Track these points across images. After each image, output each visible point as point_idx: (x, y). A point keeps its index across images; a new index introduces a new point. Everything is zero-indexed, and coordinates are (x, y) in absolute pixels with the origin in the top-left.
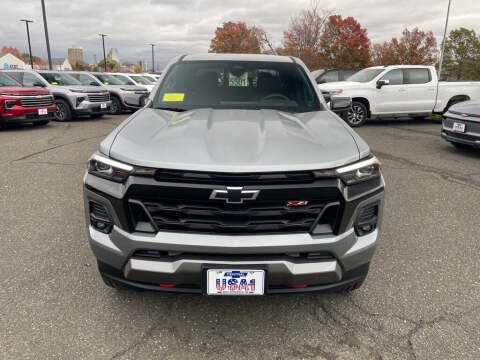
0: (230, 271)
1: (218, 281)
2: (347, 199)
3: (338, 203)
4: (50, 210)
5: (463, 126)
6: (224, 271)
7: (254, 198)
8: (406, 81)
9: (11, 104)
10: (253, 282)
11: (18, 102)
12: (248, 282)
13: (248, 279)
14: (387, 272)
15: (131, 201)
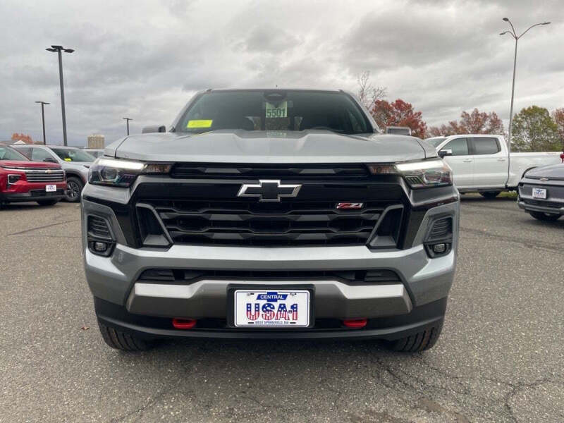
0: (265, 292)
1: (249, 306)
2: (413, 203)
3: (401, 206)
4: (46, 278)
5: (544, 191)
6: (257, 293)
7: (294, 194)
8: (472, 151)
9: (15, 179)
10: (294, 307)
11: (23, 177)
12: (289, 308)
13: (289, 302)
14: (469, 333)
15: (139, 205)
